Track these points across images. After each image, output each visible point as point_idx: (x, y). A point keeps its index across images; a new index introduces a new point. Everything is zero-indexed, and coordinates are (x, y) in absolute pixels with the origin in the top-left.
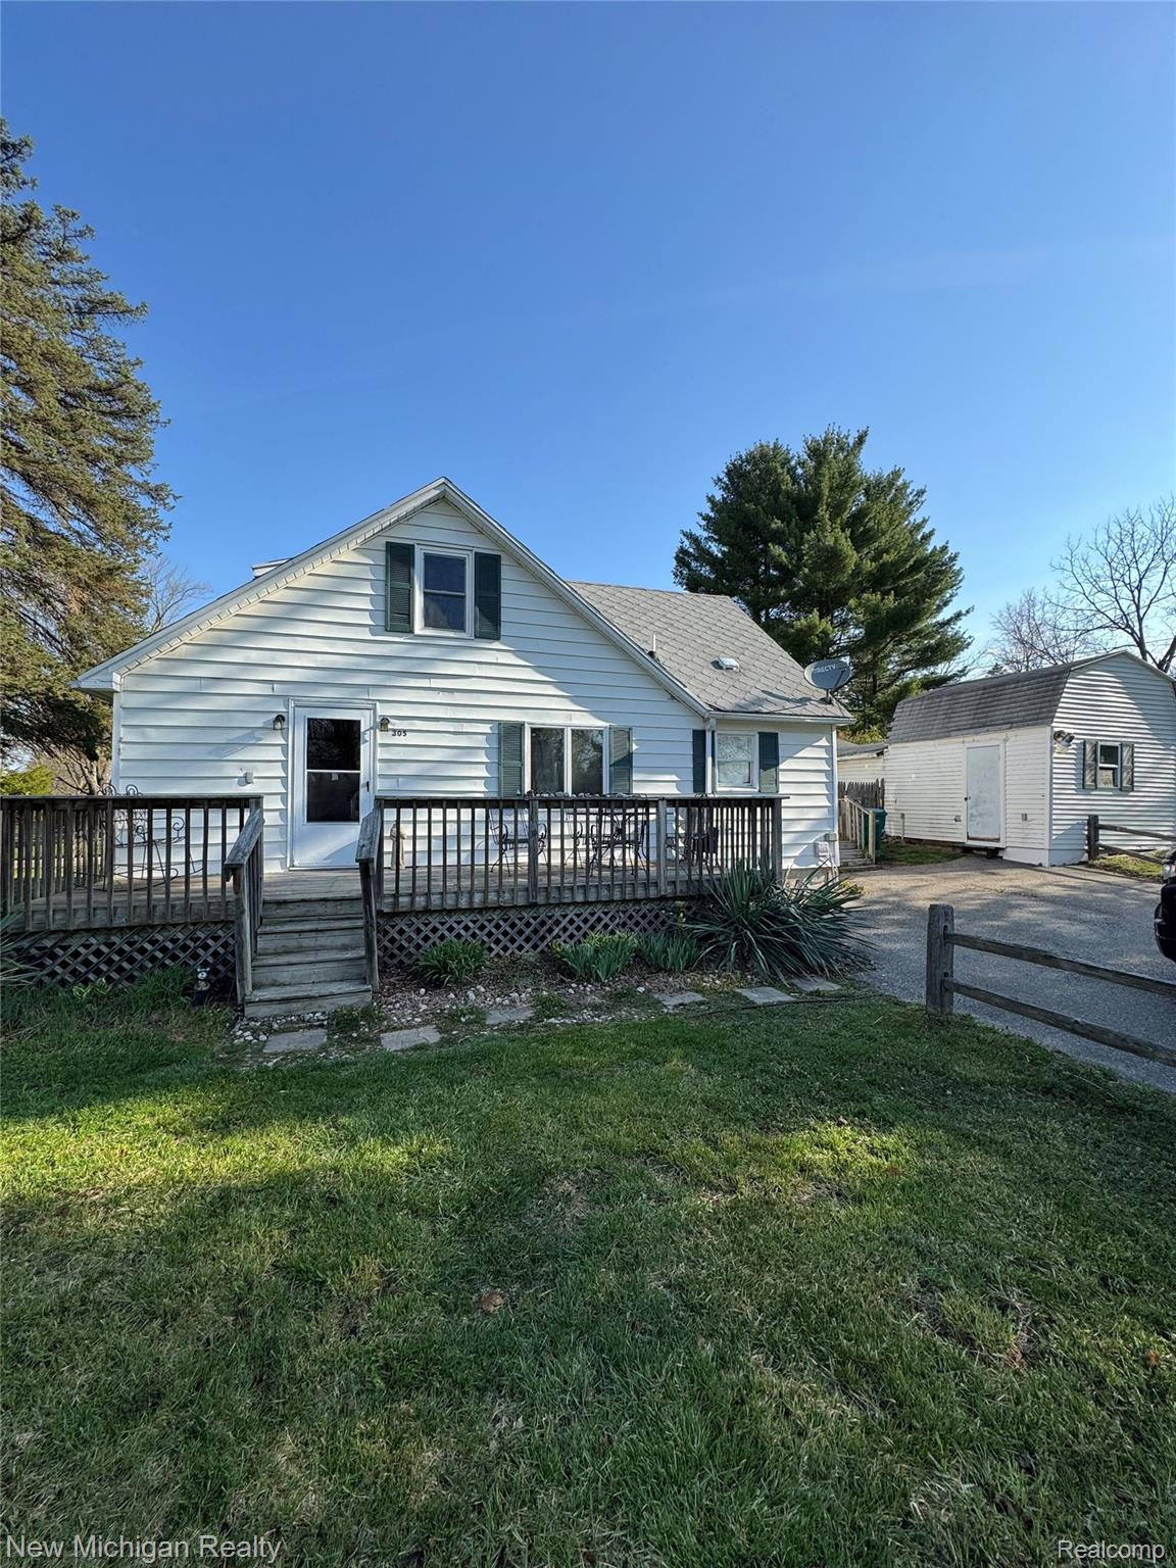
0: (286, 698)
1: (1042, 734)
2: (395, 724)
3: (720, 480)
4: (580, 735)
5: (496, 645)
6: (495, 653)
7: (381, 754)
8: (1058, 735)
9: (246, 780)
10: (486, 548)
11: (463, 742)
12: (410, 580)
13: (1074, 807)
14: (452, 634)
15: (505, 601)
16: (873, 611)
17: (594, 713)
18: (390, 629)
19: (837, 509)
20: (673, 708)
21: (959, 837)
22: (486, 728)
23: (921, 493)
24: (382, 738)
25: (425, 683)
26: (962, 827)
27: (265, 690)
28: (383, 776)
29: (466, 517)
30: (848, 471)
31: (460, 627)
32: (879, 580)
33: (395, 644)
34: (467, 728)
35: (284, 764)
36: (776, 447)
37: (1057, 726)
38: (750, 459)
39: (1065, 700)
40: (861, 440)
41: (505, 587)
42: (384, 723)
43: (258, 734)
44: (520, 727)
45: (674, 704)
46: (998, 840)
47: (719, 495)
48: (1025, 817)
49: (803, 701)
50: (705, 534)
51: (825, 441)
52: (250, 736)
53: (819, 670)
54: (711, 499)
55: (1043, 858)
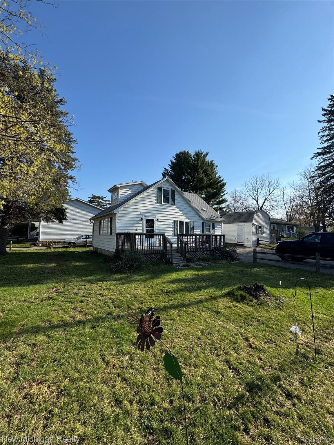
0: (143, 215)
1: (251, 224)
2: (160, 220)
3: (174, 157)
4: (186, 222)
5: (174, 206)
6: (174, 208)
7: (157, 226)
8: (253, 224)
9: (137, 230)
10: (173, 189)
11: (169, 224)
12: (161, 194)
13: (255, 237)
14: (167, 204)
15: (176, 198)
16: (209, 192)
17: (188, 219)
18: (158, 203)
19: (202, 168)
20: (199, 218)
21: (236, 242)
22: (172, 221)
23: (217, 166)
24: (157, 223)
25: (163, 213)
26: (236, 240)
27: (139, 213)
28: (157, 230)
29: (169, 183)
30: (204, 160)
31: (169, 203)
32: (210, 186)
33: (159, 206)
34: (170, 221)
35: (142, 227)
36: (188, 152)
37: (253, 223)
38: (181, 153)
39: (254, 218)
40: (207, 154)
41: (176, 196)
42: (158, 220)
43: (138, 222)
44: (178, 221)
45: (199, 217)
46: (243, 243)
47: (174, 161)
48: (248, 238)
49: (218, 217)
50: (170, 170)
51: (199, 152)
52: (137, 222)
53: (220, 212)
54: (171, 161)
55: (251, 246)
